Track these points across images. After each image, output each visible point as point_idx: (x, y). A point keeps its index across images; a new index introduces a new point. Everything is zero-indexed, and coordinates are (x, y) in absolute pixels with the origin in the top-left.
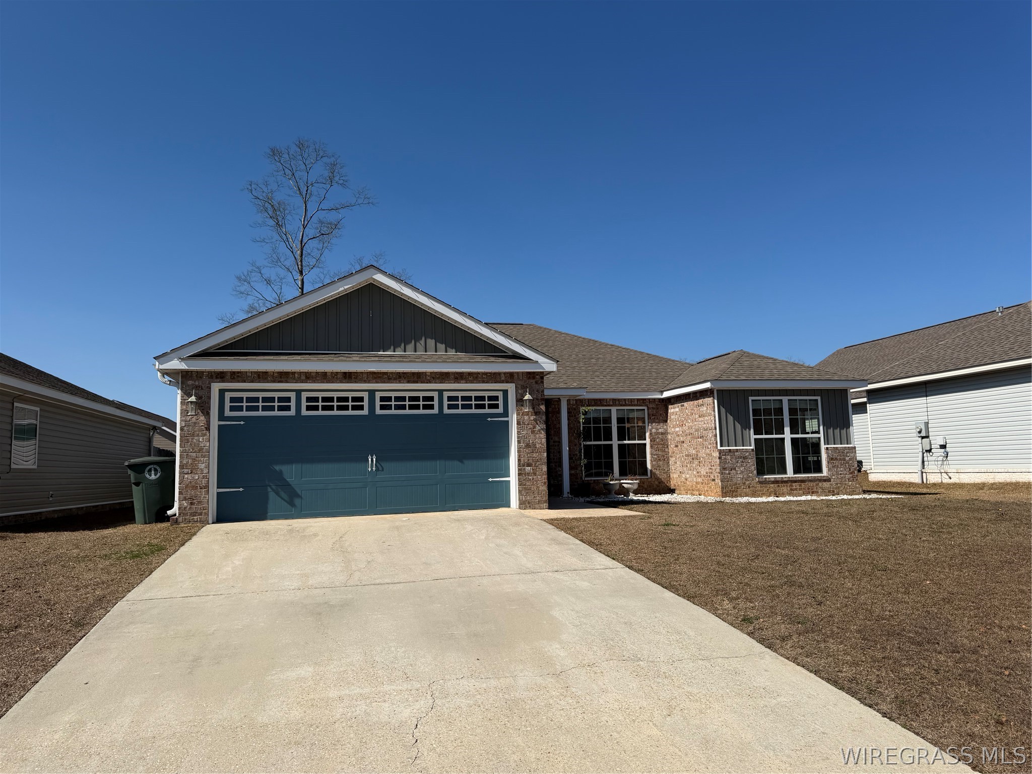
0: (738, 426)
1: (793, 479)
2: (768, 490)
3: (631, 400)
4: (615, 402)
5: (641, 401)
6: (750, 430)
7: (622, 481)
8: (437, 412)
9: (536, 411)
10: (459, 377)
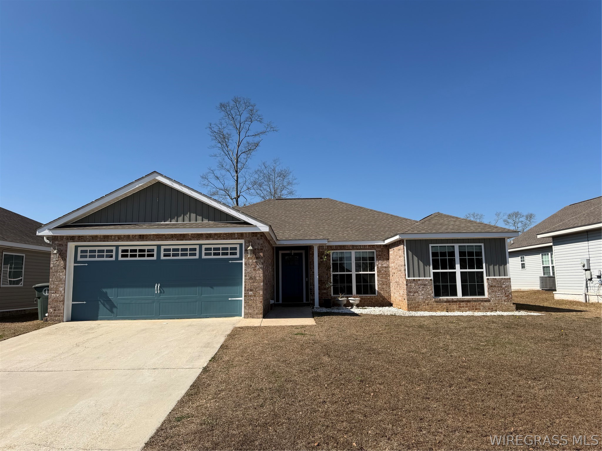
0: (421, 264)
1: (460, 300)
2: (442, 307)
3: (365, 246)
4: (354, 247)
5: (371, 247)
6: (430, 266)
7: (349, 299)
8: (198, 258)
9: (257, 256)
10: (209, 236)
